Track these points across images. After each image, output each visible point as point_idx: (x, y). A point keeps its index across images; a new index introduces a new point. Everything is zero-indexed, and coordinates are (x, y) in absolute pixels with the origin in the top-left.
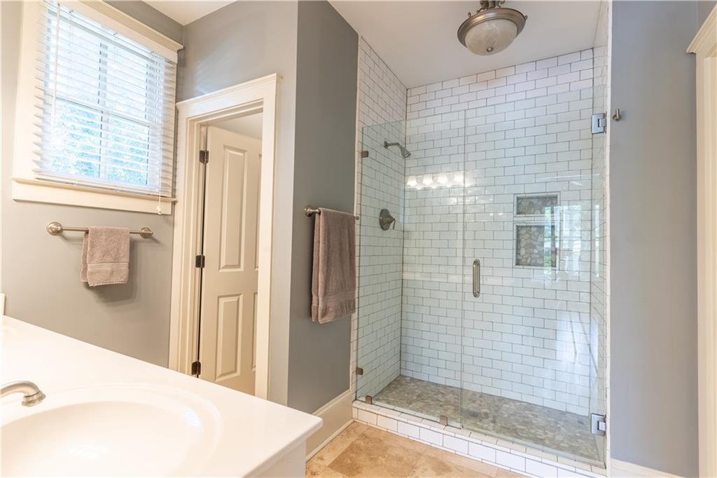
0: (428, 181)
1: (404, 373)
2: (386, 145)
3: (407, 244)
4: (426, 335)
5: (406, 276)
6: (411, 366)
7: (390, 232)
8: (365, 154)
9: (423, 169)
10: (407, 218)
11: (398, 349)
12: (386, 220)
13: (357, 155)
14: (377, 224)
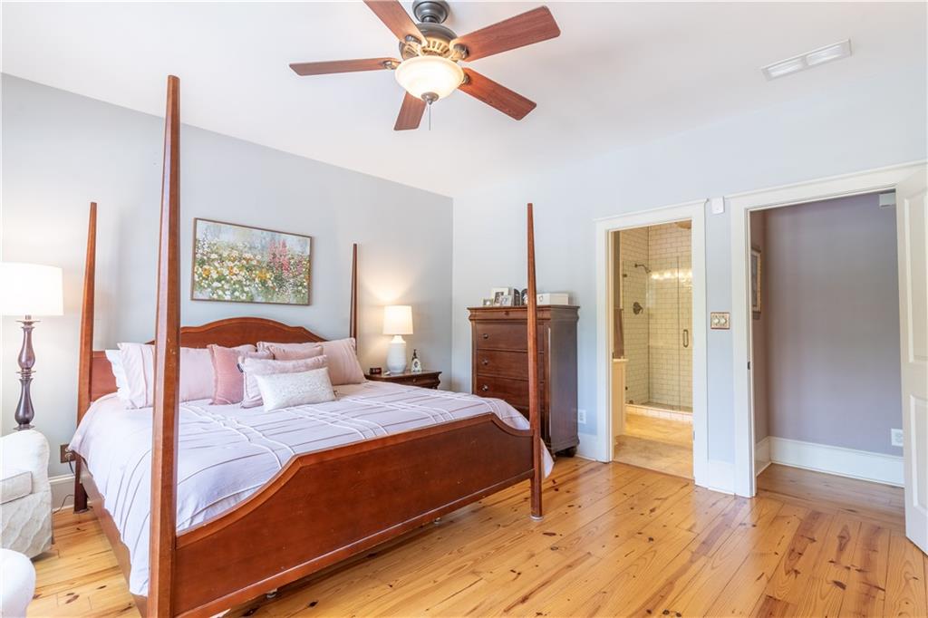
0: (667, 275)
1: (651, 400)
2: (636, 266)
3: (651, 321)
4: (665, 376)
5: (652, 343)
6: (656, 396)
7: (640, 315)
8: (625, 276)
9: (660, 269)
10: (650, 302)
11: (646, 385)
12: (637, 308)
13: (621, 277)
14: (632, 311)
